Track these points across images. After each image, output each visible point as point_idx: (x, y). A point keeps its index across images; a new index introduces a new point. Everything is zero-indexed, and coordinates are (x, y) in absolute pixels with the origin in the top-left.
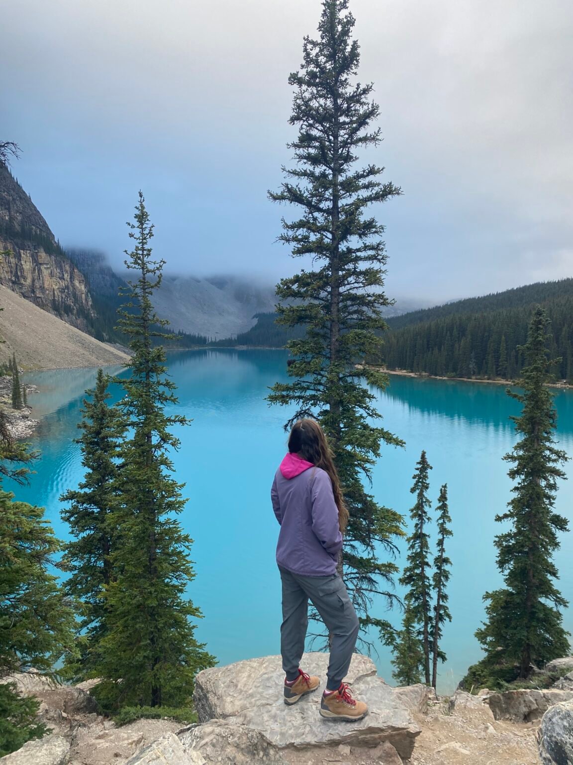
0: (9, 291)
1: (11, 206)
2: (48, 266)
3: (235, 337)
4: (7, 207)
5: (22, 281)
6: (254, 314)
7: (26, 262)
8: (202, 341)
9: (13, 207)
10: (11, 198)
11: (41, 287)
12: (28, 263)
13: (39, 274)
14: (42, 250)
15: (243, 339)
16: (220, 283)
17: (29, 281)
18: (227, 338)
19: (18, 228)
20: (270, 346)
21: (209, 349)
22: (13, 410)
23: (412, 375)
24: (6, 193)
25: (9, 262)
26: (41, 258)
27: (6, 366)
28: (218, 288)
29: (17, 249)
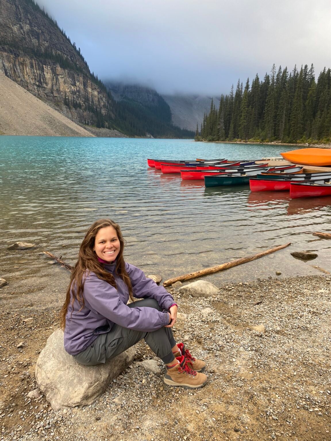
1: (40, 36)
2: (63, 76)
4: (37, 37)
5: (45, 85)
7: (47, 73)
9: (42, 37)
10: (40, 31)
11: (57, 90)
13: (56, 81)
14: (58, 65)
17: (50, 86)
19: (43, 51)
25: (34, 73)
26: (58, 71)
29: (41, 64)
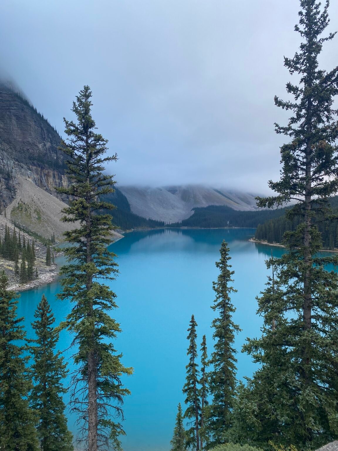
0: (54, 198)
3: (180, 222)
4: (55, 152)
6: (192, 208)
8: (162, 224)
9: (59, 152)
12: (65, 182)
15: (185, 223)
16: (173, 190)
18: (176, 222)
19: (61, 163)
20: (201, 227)
21: (166, 229)
22: (46, 266)
23: (283, 246)
24: (55, 145)
25: (55, 182)
27: (50, 240)
28: (172, 193)
29: (60, 174)
